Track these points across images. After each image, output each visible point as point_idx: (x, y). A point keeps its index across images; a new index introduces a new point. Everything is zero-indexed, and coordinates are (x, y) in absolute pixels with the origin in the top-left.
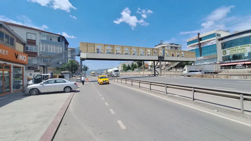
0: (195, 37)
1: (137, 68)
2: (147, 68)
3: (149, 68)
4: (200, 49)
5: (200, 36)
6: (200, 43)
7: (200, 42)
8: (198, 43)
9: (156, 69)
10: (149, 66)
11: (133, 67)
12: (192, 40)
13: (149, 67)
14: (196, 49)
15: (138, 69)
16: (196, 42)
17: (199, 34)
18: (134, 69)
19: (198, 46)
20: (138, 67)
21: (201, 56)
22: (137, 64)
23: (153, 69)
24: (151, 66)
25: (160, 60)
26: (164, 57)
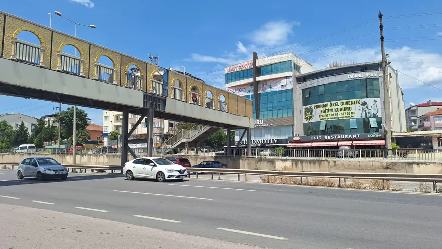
0: (246, 64)
1: (58, 142)
2: (95, 143)
3: (106, 144)
4: (257, 97)
5: (259, 63)
6: (258, 82)
7: (258, 79)
8: (251, 80)
9: (131, 146)
10: (106, 135)
11: (41, 135)
12: (238, 70)
13: (106, 140)
14: (248, 96)
15: (61, 143)
16: (248, 77)
17: (255, 57)
18: (45, 143)
19: (251, 88)
20: (63, 138)
21: (257, 117)
22: (57, 125)
23: (120, 146)
24: (113, 137)
25: (151, 110)
26: (165, 101)
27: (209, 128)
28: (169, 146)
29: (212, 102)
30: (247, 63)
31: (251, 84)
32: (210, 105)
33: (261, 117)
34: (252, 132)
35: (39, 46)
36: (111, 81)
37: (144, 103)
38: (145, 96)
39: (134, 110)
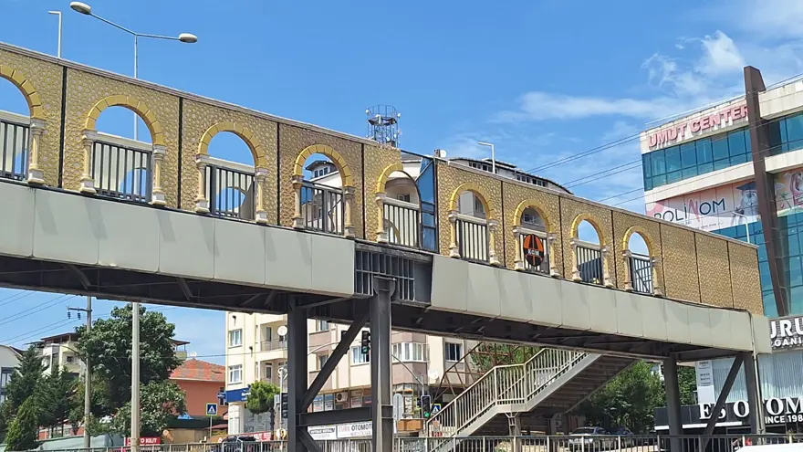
0: (723, 111)
1: (83, 426)
2: (200, 425)
3: (234, 429)
4: (774, 231)
5: (771, 105)
6: (774, 176)
7: (773, 163)
8: (745, 170)
9: (318, 433)
10: (235, 396)
11: (31, 405)
12: (689, 136)
13: (234, 412)
14: (737, 232)
15: (94, 430)
16: (731, 159)
17: (754, 82)
18: (44, 432)
19: (750, 199)
20: (98, 412)
21: (782, 310)
22: (81, 368)
23: (281, 432)
24: (259, 402)
25: (382, 306)
26: (427, 268)
27: (591, 358)
28: (450, 431)
29: (599, 262)
30: (723, 108)
31: (745, 185)
32: (591, 273)
33: (795, 307)
34: (765, 370)
35: (25, 118)
36: (248, 213)
37: (360, 279)
38: (361, 257)
39: (326, 307)
